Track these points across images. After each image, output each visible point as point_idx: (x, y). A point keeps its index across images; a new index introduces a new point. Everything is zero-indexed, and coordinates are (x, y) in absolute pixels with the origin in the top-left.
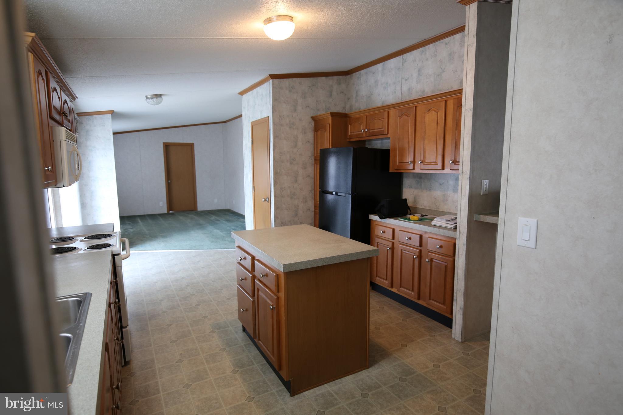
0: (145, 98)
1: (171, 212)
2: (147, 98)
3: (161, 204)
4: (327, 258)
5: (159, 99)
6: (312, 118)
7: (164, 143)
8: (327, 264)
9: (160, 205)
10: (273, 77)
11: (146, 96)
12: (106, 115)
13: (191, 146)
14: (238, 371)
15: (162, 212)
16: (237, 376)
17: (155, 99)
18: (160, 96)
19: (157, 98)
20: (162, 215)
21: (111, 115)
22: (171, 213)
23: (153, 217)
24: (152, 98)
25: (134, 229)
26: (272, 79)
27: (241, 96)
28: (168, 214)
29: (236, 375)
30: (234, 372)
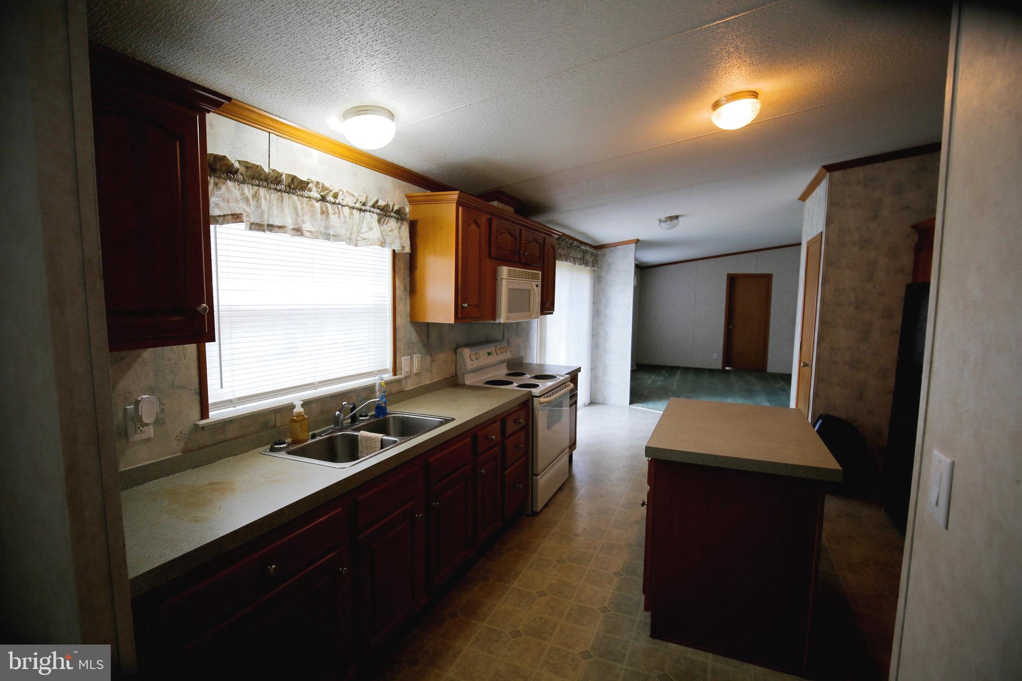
0: (658, 222)
1: (727, 368)
2: (660, 221)
3: (715, 356)
4: (723, 457)
5: (675, 221)
6: (913, 227)
7: (728, 275)
8: (721, 466)
9: (714, 358)
10: (829, 168)
11: (660, 220)
12: (629, 245)
13: (768, 278)
14: (622, 575)
15: (714, 367)
16: (616, 580)
17: (669, 222)
18: (677, 217)
19: (671, 221)
20: (712, 372)
21: (634, 245)
22: (728, 371)
23: (699, 371)
24: (666, 221)
25: (664, 383)
26: (829, 172)
27: (803, 202)
28: (723, 371)
29: (616, 578)
30: (617, 574)
